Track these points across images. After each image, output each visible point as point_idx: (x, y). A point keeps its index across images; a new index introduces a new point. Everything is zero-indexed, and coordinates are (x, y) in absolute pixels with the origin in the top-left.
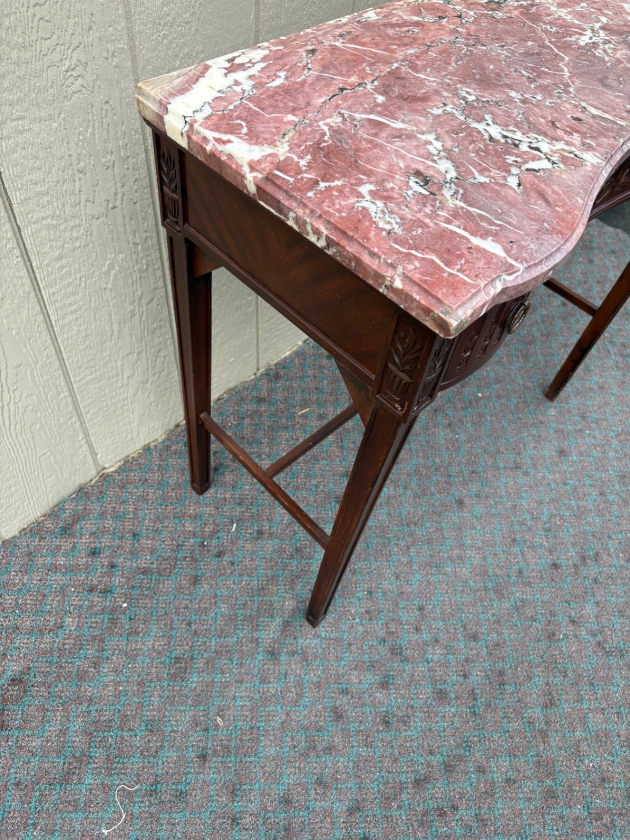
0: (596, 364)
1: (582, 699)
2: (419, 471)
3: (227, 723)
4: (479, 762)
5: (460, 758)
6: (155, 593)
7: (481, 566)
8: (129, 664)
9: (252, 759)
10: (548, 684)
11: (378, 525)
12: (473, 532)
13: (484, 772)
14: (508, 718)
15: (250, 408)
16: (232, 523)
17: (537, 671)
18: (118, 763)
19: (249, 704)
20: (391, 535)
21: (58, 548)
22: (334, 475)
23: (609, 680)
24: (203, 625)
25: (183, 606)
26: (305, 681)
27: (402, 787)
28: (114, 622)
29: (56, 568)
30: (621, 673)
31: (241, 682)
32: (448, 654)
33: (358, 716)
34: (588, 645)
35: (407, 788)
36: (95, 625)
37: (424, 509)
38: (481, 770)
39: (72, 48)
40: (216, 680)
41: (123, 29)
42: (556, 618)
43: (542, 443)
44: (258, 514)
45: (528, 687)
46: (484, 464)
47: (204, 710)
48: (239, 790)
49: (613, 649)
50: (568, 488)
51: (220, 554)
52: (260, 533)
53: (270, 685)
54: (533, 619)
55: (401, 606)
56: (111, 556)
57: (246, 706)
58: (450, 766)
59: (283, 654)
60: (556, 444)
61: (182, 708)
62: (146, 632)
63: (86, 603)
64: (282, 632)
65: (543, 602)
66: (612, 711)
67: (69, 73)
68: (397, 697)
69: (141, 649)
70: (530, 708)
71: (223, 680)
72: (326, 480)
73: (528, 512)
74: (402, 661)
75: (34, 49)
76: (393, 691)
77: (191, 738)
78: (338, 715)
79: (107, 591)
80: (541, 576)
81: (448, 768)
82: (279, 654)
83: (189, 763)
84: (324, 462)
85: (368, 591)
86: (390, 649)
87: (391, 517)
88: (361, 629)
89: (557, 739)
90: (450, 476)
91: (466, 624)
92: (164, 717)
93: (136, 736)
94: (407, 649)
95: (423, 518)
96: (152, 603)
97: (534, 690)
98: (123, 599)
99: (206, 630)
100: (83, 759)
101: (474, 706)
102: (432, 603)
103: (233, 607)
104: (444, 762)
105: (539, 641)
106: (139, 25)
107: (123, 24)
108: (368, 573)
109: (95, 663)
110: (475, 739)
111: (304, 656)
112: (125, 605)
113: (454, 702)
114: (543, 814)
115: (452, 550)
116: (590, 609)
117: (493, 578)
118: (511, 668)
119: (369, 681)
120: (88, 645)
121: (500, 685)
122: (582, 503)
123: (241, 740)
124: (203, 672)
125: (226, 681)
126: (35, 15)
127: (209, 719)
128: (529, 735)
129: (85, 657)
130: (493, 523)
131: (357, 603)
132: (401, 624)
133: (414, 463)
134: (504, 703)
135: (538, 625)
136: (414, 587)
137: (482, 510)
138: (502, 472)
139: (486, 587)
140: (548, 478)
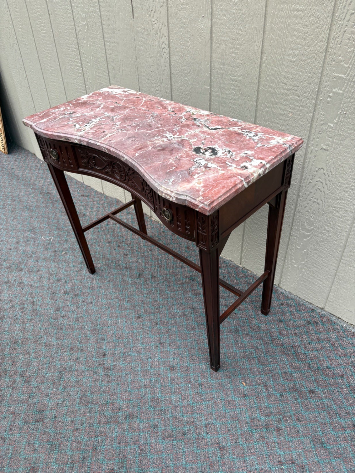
4: (34, 320)
5: (36, 314)
6: (106, 234)
7: (107, 324)
9: (52, 262)
11: (129, 288)
12: (124, 322)
14: (45, 330)
16: (131, 248)
17: (60, 342)
18: (59, 236)
19: (67, 259)
20: (124, 292)
21: (123, 213)
25: (101, 240)
26: (72, 272)
27: (33, 298)
28: (98, 228)
31: (74, 257)
32: (72, 311)
33: (57, 286)
34: (66, 364)
37: (136, 304)
38: (31, 320)
40: (76, 251)
42: (80, 352)
43: (178, 358)
44: (134, 253)
45: (54, 338)
46: (162, 328)
47: (68, 249)
48: (45, 260)
49: (62, 375)
50: (149, 368)
52: (126, 255)
53: (72, 263)
54: (81, 342)
55: (93, 296)
61: (70, 245)
62: (94, 235)
65: (88, 347)
66: (37, 370)
68: (61, 296)
69: (89, 234)
70: (46, 338)
73: (134, 346)
74: (73, 297)
76: (63, 295)
77: (61, 248)
79: (108, 225)
81: (35, 310)
83: (55, 249)
85: (100, 286)
86: (78, 294)
87: (132, 292)
89: (33, 347)
90: (154, 314)
91: (83, 317)
94: (77, 299)
95: (132, 303)
96: (103, 235)
101: (52, 319)
102: (93, 306)
104: (37, 309)
105: (71, 344)
108: (108, 286)
110: (41, 319)
112: (103, 229)
113: (55, 313)
114: (10, 339)
115: (116, 313)
116: (82, 368)
117: (101, 328)
119: (68, 288)
121: (57, 328)
122: (139, 373)
123: (57, 259)
128: (37, 337)
132: (87, 297)
134: (50, 329)
135: (78, 344)
136: (101, 300)
137: (135, 326)
138: (158, 336)
139: (97, 325)
140: (155, 358)
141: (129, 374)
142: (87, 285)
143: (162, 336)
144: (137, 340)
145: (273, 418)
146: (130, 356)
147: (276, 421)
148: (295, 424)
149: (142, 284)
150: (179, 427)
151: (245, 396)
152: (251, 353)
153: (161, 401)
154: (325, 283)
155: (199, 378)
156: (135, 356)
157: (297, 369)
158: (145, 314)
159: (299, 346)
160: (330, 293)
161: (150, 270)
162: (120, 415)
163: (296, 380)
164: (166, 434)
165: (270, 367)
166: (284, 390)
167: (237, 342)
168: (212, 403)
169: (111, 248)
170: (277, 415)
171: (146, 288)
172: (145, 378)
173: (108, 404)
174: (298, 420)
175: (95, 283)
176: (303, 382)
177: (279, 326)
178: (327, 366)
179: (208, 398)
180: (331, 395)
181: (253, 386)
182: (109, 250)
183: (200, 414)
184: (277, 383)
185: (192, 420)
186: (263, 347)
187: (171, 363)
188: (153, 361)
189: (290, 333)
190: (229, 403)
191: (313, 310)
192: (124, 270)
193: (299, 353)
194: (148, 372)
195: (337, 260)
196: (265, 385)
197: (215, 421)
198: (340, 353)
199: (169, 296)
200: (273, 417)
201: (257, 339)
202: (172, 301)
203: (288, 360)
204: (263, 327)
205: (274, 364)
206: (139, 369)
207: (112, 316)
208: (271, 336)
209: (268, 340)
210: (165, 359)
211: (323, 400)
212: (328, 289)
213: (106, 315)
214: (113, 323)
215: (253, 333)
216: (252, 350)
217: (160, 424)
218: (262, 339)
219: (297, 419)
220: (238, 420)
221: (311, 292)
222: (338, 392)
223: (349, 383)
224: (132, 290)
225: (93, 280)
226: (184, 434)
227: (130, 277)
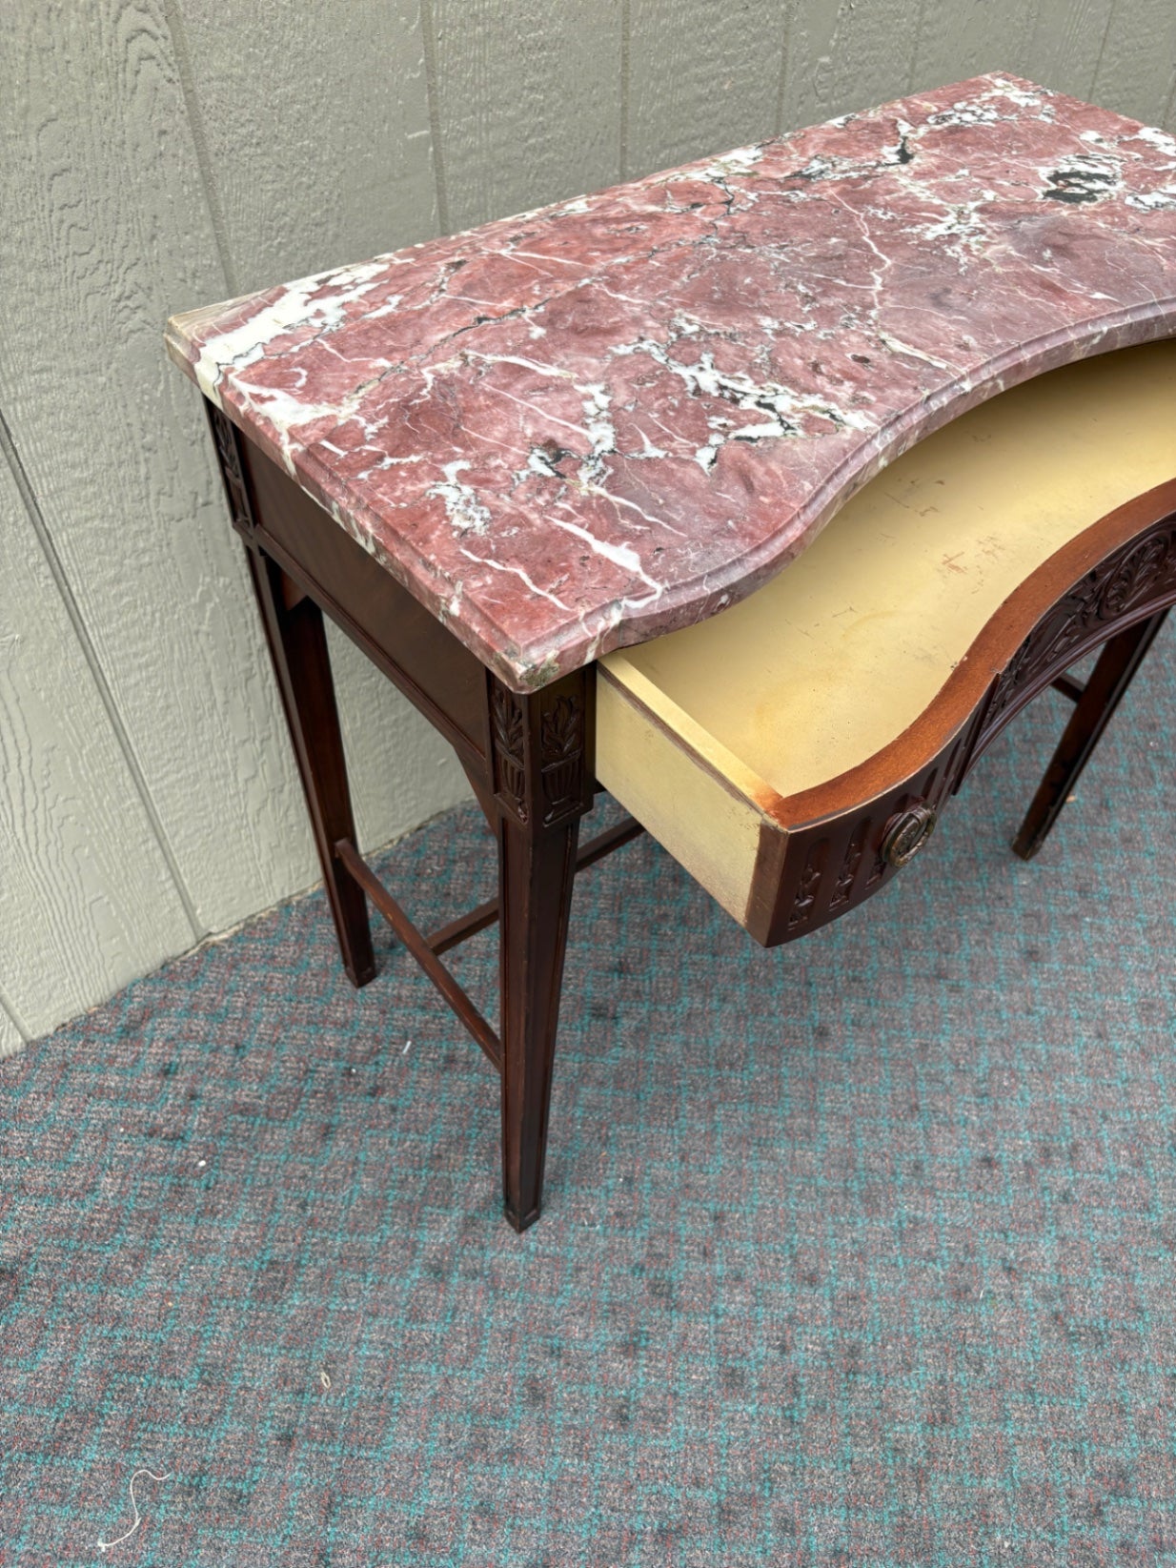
0: (1123, 796)
1: (1007, 1418)
2: (753, 970)
3: (338, 1385)
4: (785, 1512)
5: (751, 1500)
6: (255, 1148)
7: (845, 1150)
8: (191, 1264)
9: (371, 1453)
10: (942, 1382)
11: (662, 1061)
12: (839, 1087)
13: (793, 1532)
14: (855, 1436)
15: (468, 845)
16: (406, 1039)
17: (923, 1354)
18: (145, 1430)
19: (381, 1355)
20: (682, 1082)
21: (112, 1059)
22: (596, 968)
23: (1065, 1387)
24: (327, 1209)
25: (298, 1173)
26: (487, 1326)
28: (179, 1190)
29: (102, 1092)
30: (1091, 1376)
31: (375, 1315)
32: (757, 1305)
33: (573, 1400)
34: (1034, 1316)
35: (642, 1541)
36: (147, 1193)
37: (751, 1040)
38: (787, 1526)
39: (125, 266)
40: (332, 1307)
41: (208, 236)
42: (976, 1259)
43: (996, 934)
44: (452, 1028)
45: (903, 1383)
46: (876, 965)
47: (303, 1358)
48: (339, 1504)
49: (1082, 1330)
50: (1035, 1019)
51: (375, 1092)
52: (450, 1060)
53: (424, 1326)
54: (930, 1257)
55: (683, 1210)
56: (194, 1079)
57: (376, 1357)
58: (729, 1512)
59: (456, 1274)
60: (1021, 938)
61: (266, 1350)
62: (230, 1212)
63: (140, 1154)
64: (461, 1235)
65: (953, 1226)
66: (1063, 1446)
67: (122, 304)
68: (649, 1374)
69: (215, 1240)
70: (901, 1422)
71: (345, 1308)
72: (582, 977)
73: (950, 1058)
74: (669, 1309)
75: (62, 268)
76: (644, 1362)
77: (272, 1404)
78: (536, 1393)
79: (177, 1137)
80: (958, 1179)
81: (725, 1515)
82: (449, 1273)
83: (261, 1446)
84: (584, 944)
85: (626, 1178)
86: (650, 1284)
87: (689, 1050)
88: (602, 1243)
89: (946, 1487)
90: (810, 984)
91: (799, 1253)
92: (234, 1362)
93: (181, 1388)
94: (681, 1287)
95: (747, 1055)
96: (248, 1164)
97: (913, 1392)
98: (201, 1154)
99: (330, 1218)
100: (89, 1416)
101: (791, 1407)
102: (740, 1208)
103: (382, 1184)
104: (719, 1504)
105: (937, 1298)
106: (236, 231)
107: (208, 229)
108: (631, 1146)
109: (136, 1258)
110: (785, 1468)
111: (493, 1281)
112: (202, 1163)
113: (754, 1394)
115: (792, 1116)
116: (1046, 1249)
117: (863, 1174)
118: (874, 1343)
119: (602, 1338)
120: (130, 1225)
121: (847, 1374)
122: (1057, 1050)
123: (358, 1418)
124: (311, 1290)
125: (349, 1311)
126: (62, 221)
127: (308, 1374)
128: (891, 1472)
129: (122, 1246)
130: (879, 1074)
131: (603, 1198)
132: (678, 1241)
133: (746, 955)
134: (852, 1408)
135: (938, 1269)
136: (712, 1178)
137: (862, 1049)
138: (910, 982)
139: (847, 1188)
140: (998, 1000)
143: (909, 971)
144: (924, 1047)
146: (990, 1073)
147: (1163, 765)
148: (1163, 735)
149: (651, 1011)
151: (1106, 805)
153: (1145, 998)
155: (1060, 893)
156: (991, 1057)
158: (807, 1013)
168: (1134, 879)
170: (1147, 759)
171: (677, 996)
172: (1073, 1034)
175: (602, 1204)
190: (1130, 842)
207: (807, 1133)
213: (798, 1153)
224: (674, 1049)
225: (576, 1215)
227: (602, 1050)
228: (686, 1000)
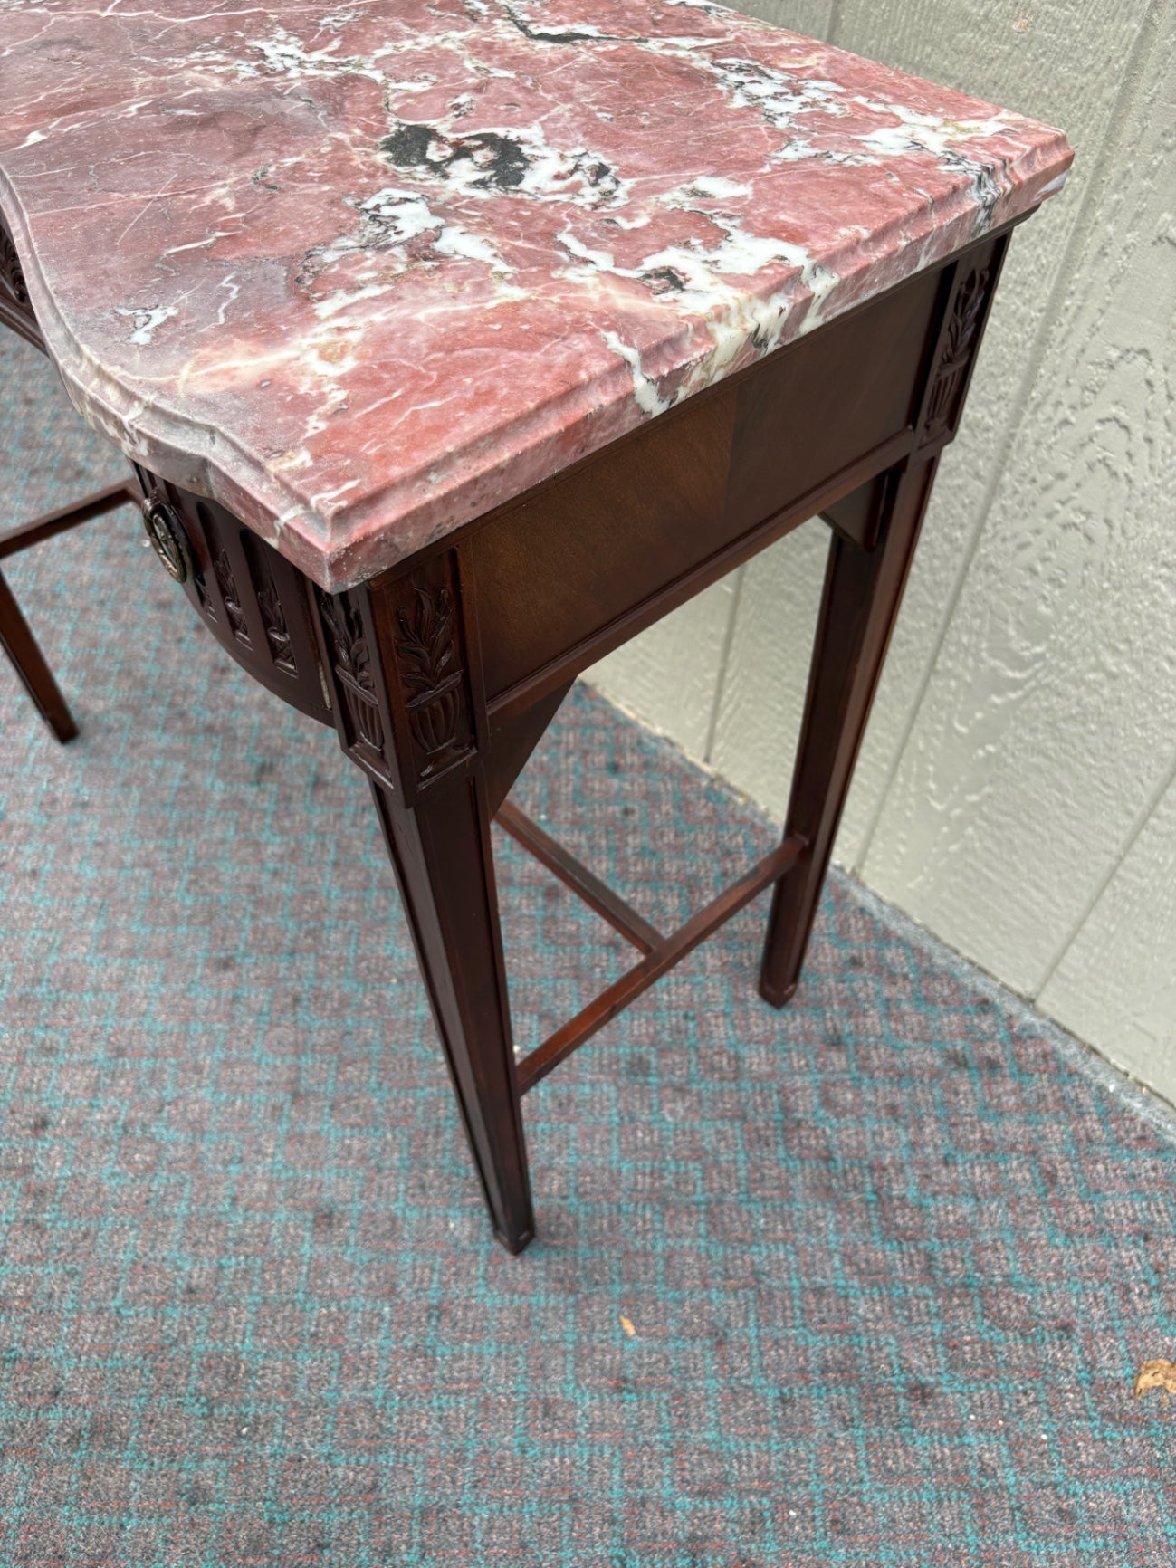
2: (314, 899)
7: (83, 982)
11: (207, 823)
12: (158, 980)
20: (181, 839)
22: (321, 762)
37: (225, 899)
43: (360, 1174)
50: (225, 1206)
55: (49, 847)
60: (354, 1207)
69: (84, 564)
72: (312, 752)
73: (179, 1098)
80: (28, 1091)
87: (217, 844)
90: (293, 954)
95: (206, 894)
102: (40, 891)
103: (112, 644)
117: (54, 996)
122: (176, 1229)
131: (72, 787)
136: (76, 867)
137: (202, 1004)
138: (290, 1060)
139: (39, 981)
140: (258, 1163)
141: (132, 1226)
142: (31, 790)
143: (306, 1061)
144: (198, 1069)
145: (729, 1507)
146: (152, 1140)
147: (739, 1522)
148: (825, 1543)
149: (264, 811)
150: (302, 1509)
151: (621, 1385)
152: (681, 1180)
153: (247, 1372)
154: (1058, 899)
155: (436, 1277)
156: (175, 1144)
157: (875, 1276)
158: (254, 952)
159: (900, 1170)
160: (1074, 948)
161: (316, 750)
162: (53, 1424)
163: (861, 1328)
164: (242, 1534)
165: (758, 1255)
166: (802, 1371)
167: (632, 1120)
168: (469, 1406)
169: (165, 631)
170: (749, 1491)
171: (283, 832)
172: (196, 1254)
173: (8, 1366)
174: (839, 1526)
175: (66, 787)
176: (892, 1340)
177: (824, 1065)
178: (1005, 1276)
179: (459, 1381)
180: (1004, 1419)
181: (666, 1339)
182: (155, 642)
183: (410, 1456)
184: (779, 1335)
185: (368, 1482)
186: (742, 1157)
187: (327, 1196)
188: (246, 1177)
189: (870, 1104)
190: (546, 1414)
191: (985, 1002)
192: (201, 738)
193: (896, 1203)
194: (218, 1224)
195: (1130, 814)
196: (720, 1341)
197: (468, 1497)
198: (1072, 1217)
199: (376, 877)
200: (728, 1503)
201: (722, 1117)
202: (383, 902)
203: (839, 1231)
204: (756, 1059)
205: (775, 1241)
206: (181, 1208)
207: (108, 947)
208: (786, 1110)
209: (767, 1127)
210: (300, 1172)
211: (966, 1440)
212: (1066, 927)
213: (87, 939)
214: (110, 979)
215: (710, 1086)
216: (691, 1166)
217: (221, 1485)
218: (744, 1118)
219: (835, 1522)
220: (573, 1500)
221: (988, 927)
222: (1036, 1402)
223: (1091, 1365)
224: (218, 833)
225: (60, 770)
226: (321, 1546)
227: (222, 775)
228: (278, 840)
